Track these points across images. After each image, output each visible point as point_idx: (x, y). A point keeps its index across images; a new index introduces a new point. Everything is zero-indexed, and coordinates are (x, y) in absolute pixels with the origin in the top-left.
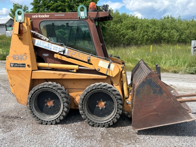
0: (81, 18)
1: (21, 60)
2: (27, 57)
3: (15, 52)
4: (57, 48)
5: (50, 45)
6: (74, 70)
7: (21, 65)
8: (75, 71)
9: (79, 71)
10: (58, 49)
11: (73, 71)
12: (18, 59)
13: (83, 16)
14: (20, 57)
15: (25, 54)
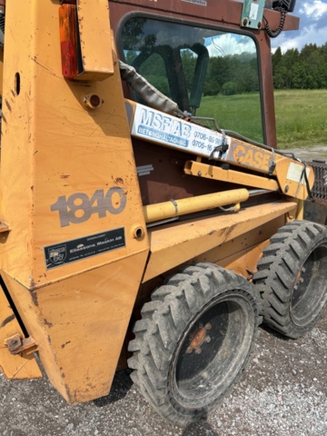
0: (247, 25)
1: (102, 215)
2: (128, 196)
3: (64, 182)
4: (204, 136)
5: (183, 130)
6: (233, 205)
7: (102, 239)
8: (238, 206)
9: (246, 204)
10: (206, 142)
11: (232, 209)
12: (86, 217)
13: (255, 18)
14: (95, 204)
15: (119, 180)
